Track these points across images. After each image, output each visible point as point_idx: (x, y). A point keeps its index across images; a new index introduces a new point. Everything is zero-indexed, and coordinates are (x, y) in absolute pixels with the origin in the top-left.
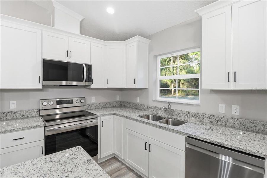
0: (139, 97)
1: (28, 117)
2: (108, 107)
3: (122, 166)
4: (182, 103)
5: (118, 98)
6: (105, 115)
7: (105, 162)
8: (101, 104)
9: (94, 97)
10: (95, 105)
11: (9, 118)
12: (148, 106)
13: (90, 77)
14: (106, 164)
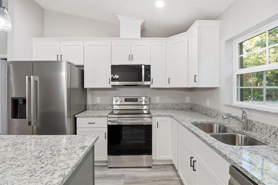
0: (209, 99)
1: (106, 110)
2: (174, 109)
3: (176, 177)
4: (267, 112)
5: (188, 100)
6: (160, 116)
7: (161, 166)
8: (166, 105)
9: (159, 97)
10: (160, 105)
11: (96, 108)
12: (218, 112)
13: (149, 76)
14: (161, 167)
